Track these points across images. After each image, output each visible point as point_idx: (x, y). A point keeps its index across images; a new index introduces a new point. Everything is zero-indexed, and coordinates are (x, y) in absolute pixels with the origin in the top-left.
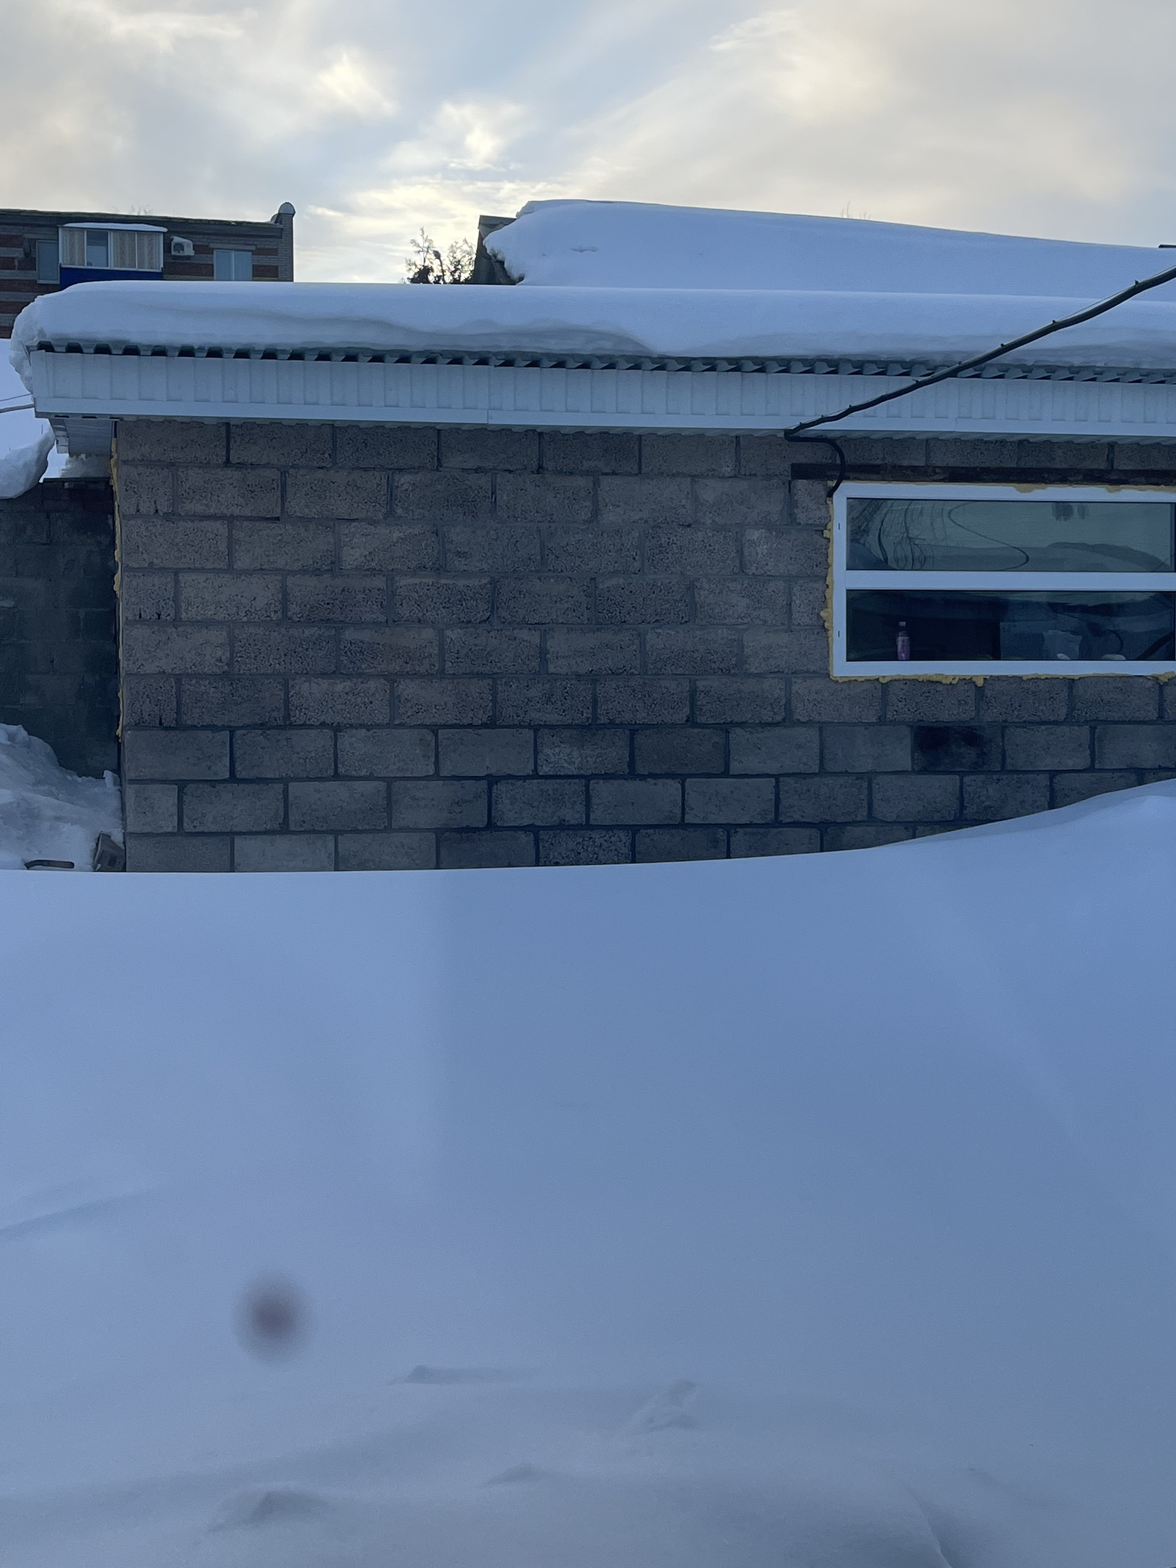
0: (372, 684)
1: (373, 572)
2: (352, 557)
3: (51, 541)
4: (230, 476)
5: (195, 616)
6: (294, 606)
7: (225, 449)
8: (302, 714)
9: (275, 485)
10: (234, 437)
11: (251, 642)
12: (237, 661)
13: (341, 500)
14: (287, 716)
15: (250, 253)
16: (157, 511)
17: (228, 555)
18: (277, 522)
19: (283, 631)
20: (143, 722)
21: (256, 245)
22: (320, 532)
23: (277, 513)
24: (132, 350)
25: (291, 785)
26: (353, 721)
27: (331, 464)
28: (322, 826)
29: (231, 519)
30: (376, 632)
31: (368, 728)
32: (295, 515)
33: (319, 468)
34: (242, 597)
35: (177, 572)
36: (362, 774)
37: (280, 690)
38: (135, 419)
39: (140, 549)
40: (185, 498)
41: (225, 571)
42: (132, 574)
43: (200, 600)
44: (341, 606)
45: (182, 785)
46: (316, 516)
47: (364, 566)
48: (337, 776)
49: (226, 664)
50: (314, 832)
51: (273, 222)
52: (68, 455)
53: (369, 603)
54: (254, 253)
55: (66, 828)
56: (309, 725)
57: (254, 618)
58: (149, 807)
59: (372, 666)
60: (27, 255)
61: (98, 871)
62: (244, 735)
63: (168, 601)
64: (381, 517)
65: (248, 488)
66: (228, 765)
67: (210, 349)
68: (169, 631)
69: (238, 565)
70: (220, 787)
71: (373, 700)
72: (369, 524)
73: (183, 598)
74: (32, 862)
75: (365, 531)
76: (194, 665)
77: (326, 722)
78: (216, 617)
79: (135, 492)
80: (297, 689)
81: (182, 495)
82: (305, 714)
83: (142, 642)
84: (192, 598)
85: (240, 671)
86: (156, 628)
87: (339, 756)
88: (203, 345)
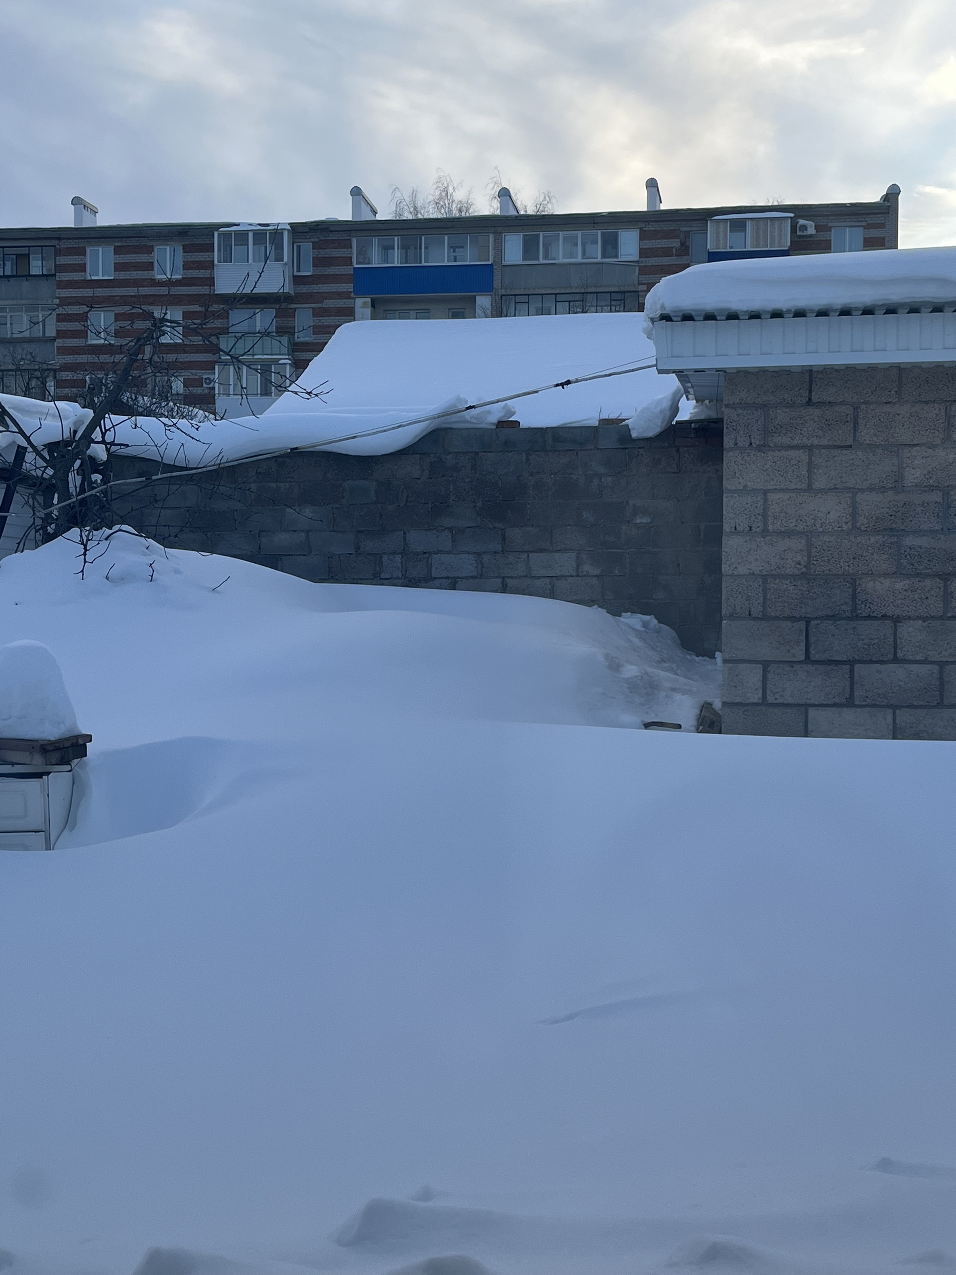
0: (928, 582)
1: (931, 489)
2: (912, 476)
3: (680, 471)
4: (811, 413)
5: (779, 528)
6: (862, 518)
7: (808, 391)
8: (867, 607)
9: (849, 419)
10: (815, 381)
11: (825, 548)
12: (813, 564)
13: (904, 429)
14: (854, 609)
15: (862, 228)
16: (751, 444)
17: (808, 477)
18: (850, 449)
19: (852, 538)
20: (736, 614)
21: (867, 221)
22: (886, 456)
23: (850, 442)
24: (733, 316)
25: (857, 666)
26: (910, 613)
27: (897, 399)
28: (883, 702)
29: (810, 448)
30: (932, 538)
31: (924, 619)
32: (865, 442)
33: (886, 403)
34: (818, 511)
35: (766, 492)
36: (918, 658)
37: (849, 587)
38: (735, 371)
39: (737, 475)
40: (774, 433)
41: (805, 491)
42: (729, 495)
43: (784, 514)
44: (903, 517)
45: (766, 665)
46: (883, 443)
47: (923, 483)
48: (896, 660)
49: (805, 566)
50: (874, 706)
51: (882, 202)
52: (695, 401)
53: (928, 514)
54: (865, 228)
55: (678, 697)
56: (873, 617)
57: (828, 529)
58: (739, 682)
59: (928, 567)
60: (683, 244)
61: (699, 733)
62: (818, 624)
63: (758, 516)
64: (939, 442)
65: (826, 423)
66: (804, 649)
67: (796, 310)
68: (758, 540)
69: (817, 485)
70: (797, 667)
71: (929, 596)
72: (928, 448)
73: (770, 513)
74: (649, 723)
75: (925, 454)
76: (778, 567)
77: (888, 614)
78: (797, 529)
79: (734, 429)
80: (863, 586)
81: (772, 430)
82: (869, 607)
83: (736, 549)
84: (778, 514)
85: (815, 571)
86: (748, 538)
87: (898, 643)
88: (790, 308)
